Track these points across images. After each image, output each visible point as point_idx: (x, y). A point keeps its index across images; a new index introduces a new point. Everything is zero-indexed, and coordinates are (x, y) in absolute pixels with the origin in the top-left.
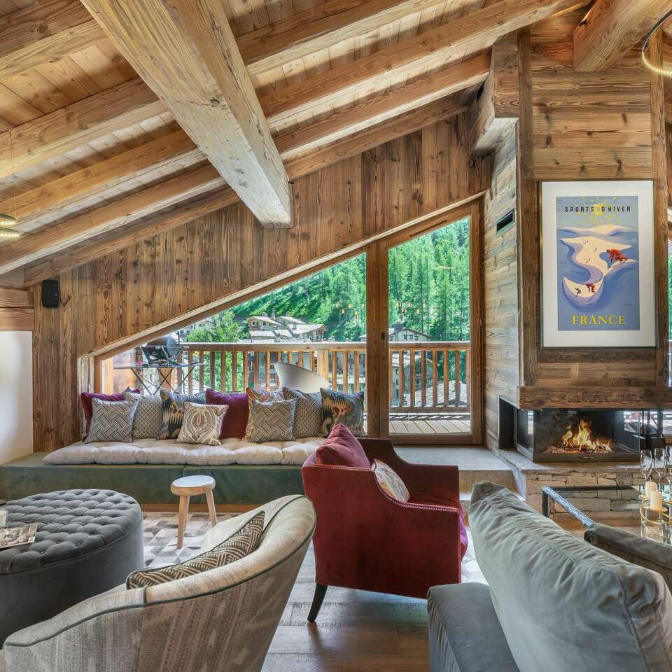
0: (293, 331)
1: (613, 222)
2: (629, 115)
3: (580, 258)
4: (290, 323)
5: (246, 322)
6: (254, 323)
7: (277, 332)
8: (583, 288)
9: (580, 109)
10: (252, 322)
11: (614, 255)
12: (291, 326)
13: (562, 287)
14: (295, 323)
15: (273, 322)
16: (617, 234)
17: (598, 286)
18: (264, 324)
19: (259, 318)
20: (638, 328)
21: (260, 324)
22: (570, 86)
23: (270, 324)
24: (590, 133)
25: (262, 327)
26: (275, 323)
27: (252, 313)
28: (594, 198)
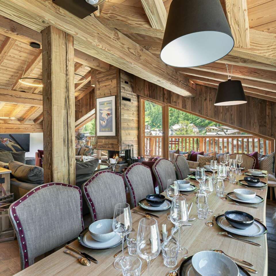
0: (226, 132)
1: (108, 107)
2: (112, 80)
3: (103, 116)
4: (225, 129)
5: (206, 129)
6: (209, 129)
7: (218, 133)
8: (103, 122)
9: (104, 81)
10: (208, 129)
11: (108, 114)
12: (225, 131)
13: (100, 122)
14: (227, 129)
15: (217, 129)
16: (109, 109)
17: (106, 122)
18: (213, 129)
19: (211, 127)
20: (112, 131)
21: (212, 130)
22: (102, 76)
23: (216, 130)
24: (106, 86)
25: (212, 131)
26: (218, 129)
27: (209, 125)
28: (105, 101)
